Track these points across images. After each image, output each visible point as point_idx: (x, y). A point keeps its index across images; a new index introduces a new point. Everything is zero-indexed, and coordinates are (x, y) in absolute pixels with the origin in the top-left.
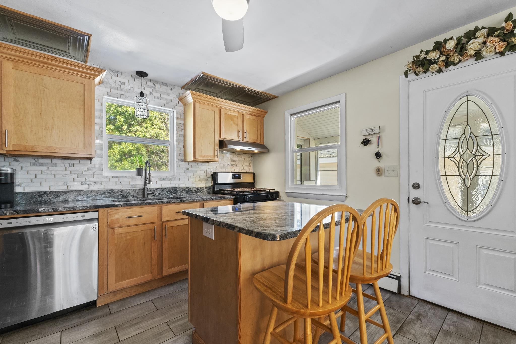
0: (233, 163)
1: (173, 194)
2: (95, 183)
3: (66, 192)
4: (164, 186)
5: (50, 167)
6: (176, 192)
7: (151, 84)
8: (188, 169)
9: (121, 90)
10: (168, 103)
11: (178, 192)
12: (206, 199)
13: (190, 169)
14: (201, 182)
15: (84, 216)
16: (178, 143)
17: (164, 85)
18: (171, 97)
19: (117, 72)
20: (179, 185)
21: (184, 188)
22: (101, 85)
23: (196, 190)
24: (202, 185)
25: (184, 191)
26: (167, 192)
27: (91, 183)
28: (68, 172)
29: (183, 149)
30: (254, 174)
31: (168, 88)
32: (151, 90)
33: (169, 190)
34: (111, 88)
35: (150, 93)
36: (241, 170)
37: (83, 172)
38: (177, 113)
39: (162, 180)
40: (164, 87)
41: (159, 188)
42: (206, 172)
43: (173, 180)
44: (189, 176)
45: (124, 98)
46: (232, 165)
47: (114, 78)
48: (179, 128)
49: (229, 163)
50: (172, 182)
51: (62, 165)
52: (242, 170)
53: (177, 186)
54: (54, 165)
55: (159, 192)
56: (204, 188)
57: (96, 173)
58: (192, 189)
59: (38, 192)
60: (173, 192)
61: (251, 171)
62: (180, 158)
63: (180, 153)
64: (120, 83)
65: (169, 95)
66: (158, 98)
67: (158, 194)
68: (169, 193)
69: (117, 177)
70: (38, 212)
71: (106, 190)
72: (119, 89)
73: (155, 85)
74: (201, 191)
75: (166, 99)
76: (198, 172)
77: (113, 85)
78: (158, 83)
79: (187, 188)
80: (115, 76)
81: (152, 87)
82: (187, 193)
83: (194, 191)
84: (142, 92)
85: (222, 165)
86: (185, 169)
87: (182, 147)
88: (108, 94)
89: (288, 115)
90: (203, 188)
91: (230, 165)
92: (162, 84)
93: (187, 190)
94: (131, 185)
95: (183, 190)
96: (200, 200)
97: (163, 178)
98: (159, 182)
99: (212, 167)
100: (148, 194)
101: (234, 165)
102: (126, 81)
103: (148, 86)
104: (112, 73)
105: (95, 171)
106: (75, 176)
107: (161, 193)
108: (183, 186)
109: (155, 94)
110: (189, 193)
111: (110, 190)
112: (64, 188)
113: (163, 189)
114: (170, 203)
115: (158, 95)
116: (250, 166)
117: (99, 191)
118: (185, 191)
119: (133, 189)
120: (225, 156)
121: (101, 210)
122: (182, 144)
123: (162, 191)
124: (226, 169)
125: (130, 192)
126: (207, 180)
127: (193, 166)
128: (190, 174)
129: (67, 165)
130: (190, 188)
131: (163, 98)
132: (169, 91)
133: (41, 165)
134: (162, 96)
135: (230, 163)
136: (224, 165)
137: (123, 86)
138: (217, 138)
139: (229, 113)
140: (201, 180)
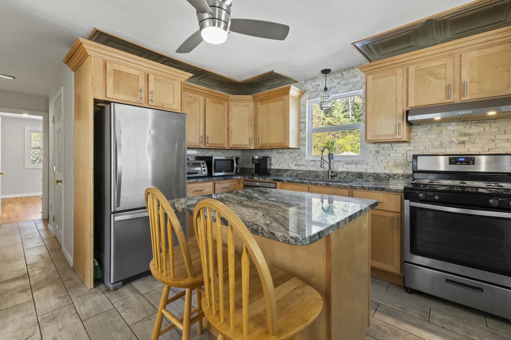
1: (358, 179)
3: (288, 170)
4: (350, 170)
5: (283, 155)
6: (361, 177)
7: (339, 75)
8: (378, 152)
10: (355, 85)
11: (364, 177)
12: (355, 186)
13: (380, 152)
14: (397, 167)
17: (351, 70)
18: (358, 79)
19: (314, 78)
20: (366, 169)
21: (371, 173)
22: (306, 93)
24: (400, 171)
25: (371, 177)
26: (352, 177)
27: (300, 165)
28: (289, 158)
32: (338, 80)
33: (353, 174)
34: (311, 92)
35: (338, 83)
36: (487, 150)
37: (296, 157)
40: (351, 72)
41: (344, 172)
42: (405, 155)
43: (360, 164)
44: (379, 160)
46: (461, 143)
49: (453, 139)
50: (358, 166)
53: (364, 171)
54: (285, 153)
55: (345, 175)
56: (400, 175)
58: (381, 176)
59: (278, 169)
60: (358, 177)
64: (316, 87)
65: (356, 76)
66: (345, 85)
67: (343, 177)
68: (353, 177)
69: (314, 161)
70: (254, 179)
71: (307, 170)
72: (316, 91)
73: (342, 74)
74: (393, 178)
75: (353, 82)
76: (393, 155)
78: (345, 70)
79: (375, 173)
80: (313, 82)
81: (340, 77)
82: (375, 179)
83: (384, 178)
84: (326, 87)
85: (437, 143)
86: (374, 152)
90: (397, 176)
91: (457, 142)
92: (349, 69)
93: (374, 176)
95: (369, 176)
96: (348, 187)
97: (349, 162)
98: (345, 166)
99: (416, 148)
100: (332, 176)
101: (466, 143)
102: (320, 82)
103: (337, 77)
104: (311, 81)
105: (301, 157)
106: (292, 160)
107: (346, 177)
108: (371, 171)
109: (343, 82)
110: (378, 180)
111: (309, 171)
112: (287, 167)
113: (348, 173)
114: (317, 185)
115: (345, 82)
117: (303, 170)
118: (373, 177)
119: (323, 171)
123: (347, 175)
124: (447, 149)
125: (321, 173)
126: (405, 165)
127: (384, 148)
128: (380, 158)
129: (289, 153)
130: (379, 174)
131: (350, 83)
132: (356, 74)
133: (280, 153)
134: (349, 81)
135: (457, 140)
136: (441, 144)
137: (318, 88)
138: (401, 109)
139: (423, 66)
140: (396, 165)
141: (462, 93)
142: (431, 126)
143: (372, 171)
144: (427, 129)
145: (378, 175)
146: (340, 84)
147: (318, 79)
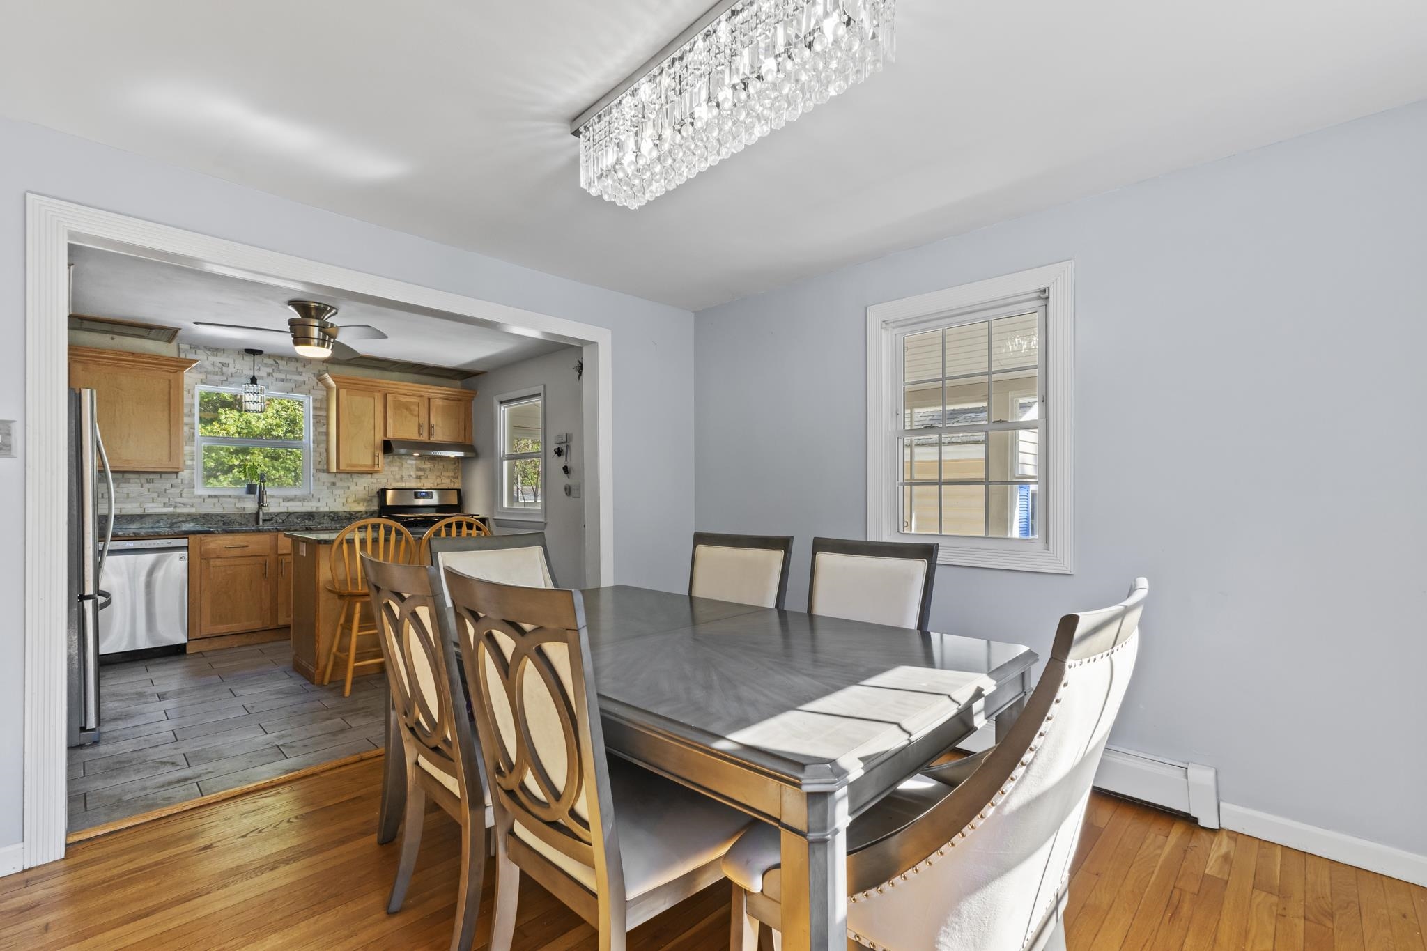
0: (420, 473)
2: (183, 504)
4: (291, 510)
6: (312, 518)
7: (270, 361)
8: (334, 484)
9: (222, 374)
10: (300, 386)
11: (316, 518)
13: (337, 484)
14: (359, 503)
15: (170, 543)
16: (316, 445)
17: (292, 361)
18: (304, 378)
19: (217, 350)
20: (317, 508)
21: (326, 512)
23: (348, 515)
24: (361, 508)
25: (326, 518)
26: (298, 518)
27: (179, 504)
28: (144, 490)
29: (324, 455)
30: (459, 491)
31: (298, 365)
32: (270, 370)
33: (300, 515)
34: (207, 373)
35: (269, 374)
36: (436, 484)
37: (165, 490)
38: (315, 400)
39: (288, 501)
41: (283, 513)
42: (367, 488)
43: (308, 501)
44: (336, 495)
45: (227, 386)
46: (419, 477)
47: (212, 359)
48: (317, 422)
49: (412, 474)
50: (305, 504)
51: (138, 481)
52: (438, 485)
53: (314, 510)
54: (128, 481)
55: (284, 518)
57: (185, 490)
58: (340, 515)
60: (307, 519)
61: (457, 486)
62: (319, 467)
63: (320, 460)
64: (220, 365)
65: (301, 374)
66: (282, 380)
67: (280, 521)
69: (215, 496)
71: (200, 514)
72: (219, 373)
73: (276, 363)
74: (357, 517)
75: (295, 381)
76: (353, 488)
77: (210, 368)
78: (283, 358)
79: (331, 512)
80: (213, 356)
81: (272, 365)
82: (332, 520)
83: (344, 517)
84: (254, 376)
85: (398, 477)
86: (329, 484)
87: (323, 450)
88: (203, 381)
89: (496, 403)
90: (360, 514)
91: (414, 476)
92: (290, 359)
93: (331, 515)
94: (237, 508)
95: (324, 516)
97: (291, 497)
100: (264, 521)
101: (422, 477)
102: (229, 361)
103: (266, 364)
104: (208, 352)
105: (183, 489)
106: (155, 495)
107: (287, 519)
108: (324, 509)
109: (276, 375)
110: (336, 520)
111: (205, 515)
112: (139, 512)
113: (289, 514)
115: (283, 376)
116: (457, 478)
117: (188, 515)
118: (328, 515)
119: (240, 513)
120: (404, 463)
121: (192, 537)
122: (323, 446)
123: (287, 516)
125: (236, 517)
126: (369, 501)
127: (342, 479)
128: (337, 492)
129: (143, 481)
130: (337, 513)
131: (290, 380)
132: (301, 369)
134: (289, 377)
135: (415, 474)
136: (402, 477)
137: (225, 369)
138: (379, 438)
139: (402, 398)
140: (357, 501)
141: (430, 434)
142: (393, 458)
143: (326, 509)
144: (388, 460)
145: (335, 514)
146: (272, 376)
147: (225, 355)
